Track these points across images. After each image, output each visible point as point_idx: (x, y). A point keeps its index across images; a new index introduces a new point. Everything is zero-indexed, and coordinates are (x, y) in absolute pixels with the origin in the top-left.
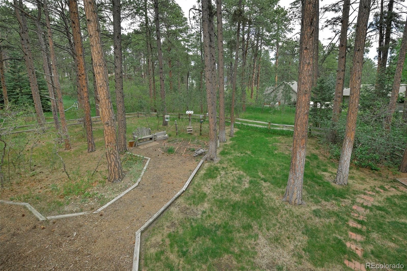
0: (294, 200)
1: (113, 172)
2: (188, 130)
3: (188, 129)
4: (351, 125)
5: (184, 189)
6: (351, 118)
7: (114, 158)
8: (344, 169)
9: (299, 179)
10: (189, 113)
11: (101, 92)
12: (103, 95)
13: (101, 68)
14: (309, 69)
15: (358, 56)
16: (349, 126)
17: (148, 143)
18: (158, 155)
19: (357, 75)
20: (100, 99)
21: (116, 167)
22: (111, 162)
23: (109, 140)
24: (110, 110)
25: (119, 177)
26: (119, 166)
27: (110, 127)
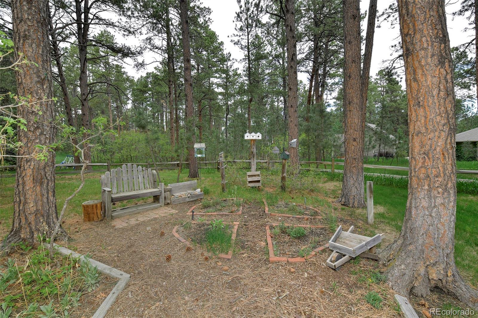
2: (250, 179)
3: (250, 176)
10: (252, 138)
17: (148, 210)
18: (169, 259)
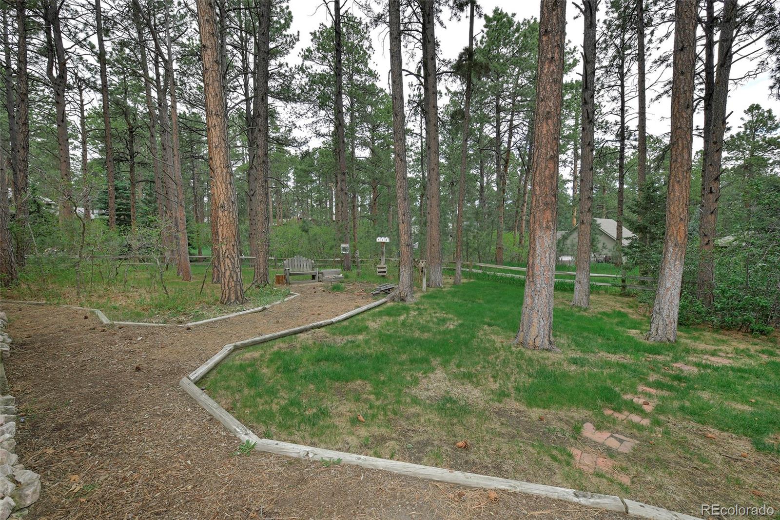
0: (532, 339)
1: (227, 287)
2: (379, 270)
3: (378, 268)
4: (676, 208)
5: (333, 320)
6: (674, 195)
7: (230, 264)
8: (666, 307)
9: (542, 294)
10: (381, 241)
11: (216, 156)
12: (218, 161)
13: (219, 119)
14: (553, 70)
15: (682, 60)
16: (672, 211)
17: (308, 282)
19: (682, 101)
20: (215, 167)
21: (231, 280)
22: (226, 270)
23: (225, 233)
24: (229, 186)
25: (237, 298)
26: (237, 279)
27: (226, 212)
